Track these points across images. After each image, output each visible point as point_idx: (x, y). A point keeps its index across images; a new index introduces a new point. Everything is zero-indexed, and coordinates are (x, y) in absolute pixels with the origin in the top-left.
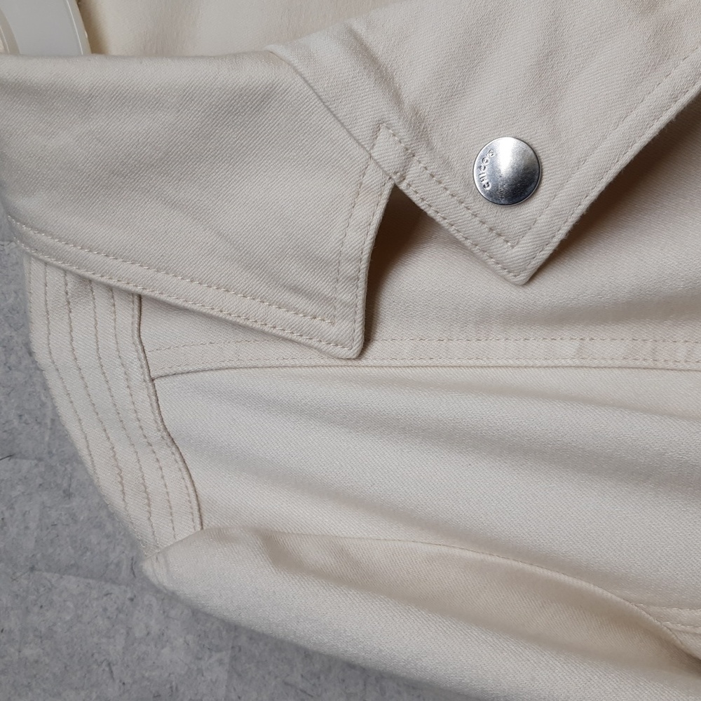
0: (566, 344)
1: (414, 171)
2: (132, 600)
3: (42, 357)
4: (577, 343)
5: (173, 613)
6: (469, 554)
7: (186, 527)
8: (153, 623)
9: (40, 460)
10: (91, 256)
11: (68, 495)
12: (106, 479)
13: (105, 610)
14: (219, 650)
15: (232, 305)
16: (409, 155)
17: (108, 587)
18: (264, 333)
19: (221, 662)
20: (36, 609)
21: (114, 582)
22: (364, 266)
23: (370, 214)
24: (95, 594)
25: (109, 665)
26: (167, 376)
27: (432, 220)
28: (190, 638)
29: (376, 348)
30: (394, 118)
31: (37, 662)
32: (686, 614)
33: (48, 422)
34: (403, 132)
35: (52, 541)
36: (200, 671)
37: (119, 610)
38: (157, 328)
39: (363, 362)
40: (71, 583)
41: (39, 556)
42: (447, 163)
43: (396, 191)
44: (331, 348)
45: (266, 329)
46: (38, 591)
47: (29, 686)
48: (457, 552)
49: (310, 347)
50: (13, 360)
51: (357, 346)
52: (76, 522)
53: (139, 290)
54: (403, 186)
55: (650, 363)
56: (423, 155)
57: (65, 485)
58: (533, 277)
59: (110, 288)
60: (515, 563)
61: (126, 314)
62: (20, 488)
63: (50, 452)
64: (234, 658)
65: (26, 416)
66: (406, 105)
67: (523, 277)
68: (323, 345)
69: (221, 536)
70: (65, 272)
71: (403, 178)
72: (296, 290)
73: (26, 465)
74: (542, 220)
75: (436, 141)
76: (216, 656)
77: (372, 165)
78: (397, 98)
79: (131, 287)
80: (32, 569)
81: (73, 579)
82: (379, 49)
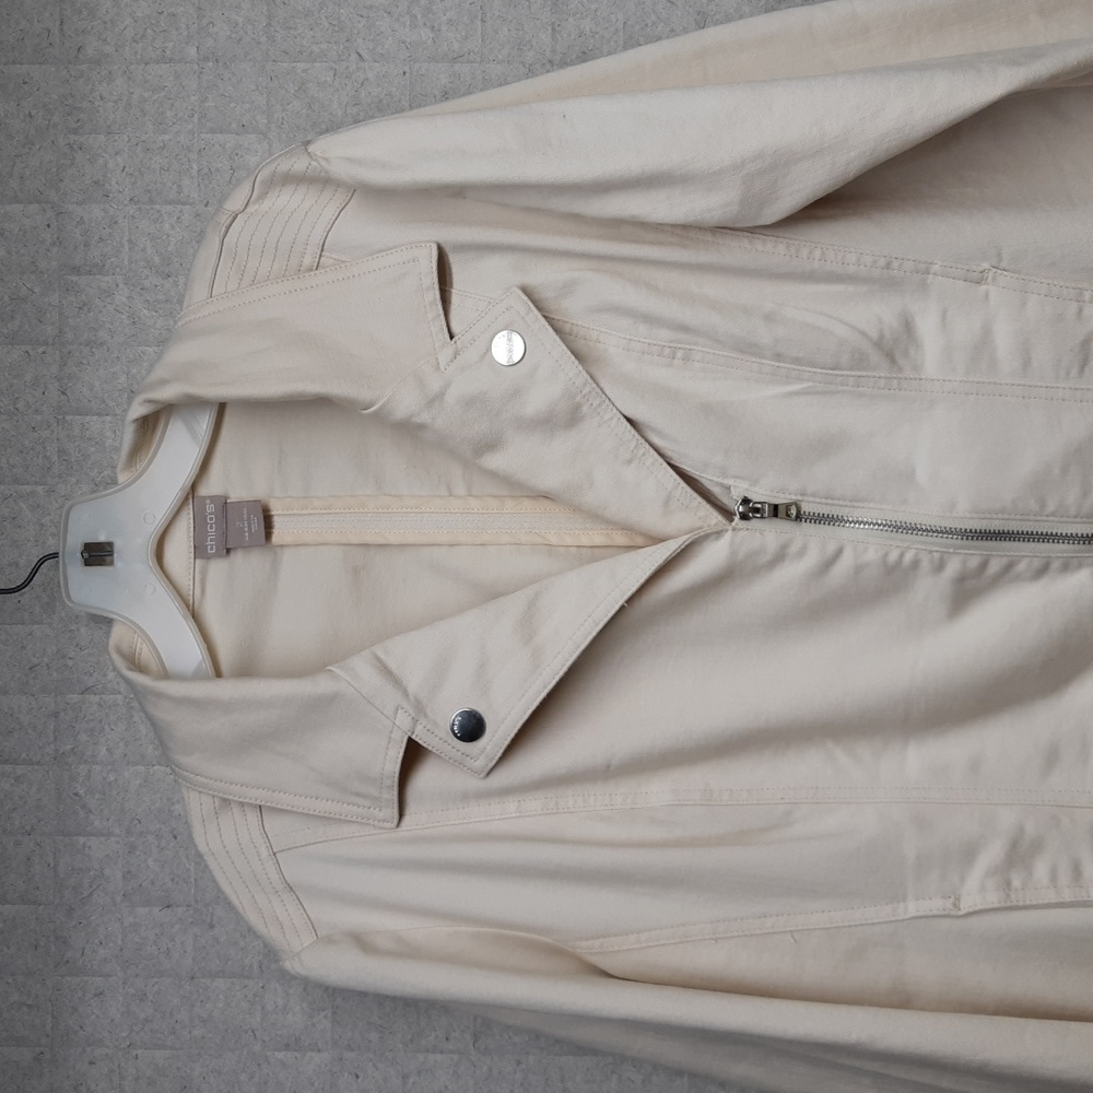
0: (511, 805)
1: (419, 728)
2: (263, 987)
3: (202, 847)
4: (516, 804)
5: (291, 991)
6: (471, 929)
7: (308, 939)
8: (279, 1000)
9: (189, 906)
10: (232, 787)
11: (212, 926)
12: (252, 918)
13: (246, 996)
14: (323, 1010)
15: (321, 807)
16: (415, 721)
17: (246, 982)
18: (340, 820)
19: (326, 1017)
20: (199, 1004)
21: (249, 978)
22: (396, 780)
23: (398, 753)
24: (238, 988)
25: (253, 1031)
26: (283, 850)
27: (426, 749)
28: (304, 1005)
29: (407, 819)
30: (405, 705)
31: (203, 1038)
32: (584, 944)
33: (192, 880)
34: (411, 711)
35: (204, 958)
36: (313, 1025)
37: (255, 995)
38: (274, 824)
39: (400, 829)
40: (221, 983)
41: (196, 969)
42: (435, 723)
43: (410, 740)
44: (381, 824)
45: (342, 817)
46: (198, 991)
47: (199, 1054)
48: (463, 928)
49: (367, 824)
50: (163, 843)
51: (396, 822)
52: (218, 943)
53: (258, 802)
54: (413, 737)
55: (555, 811)
56: (423, 721)
57: (209, 919)
58: (488, 774)
59: (242, 804)
60: (489, 930)
61: (253, 817)
62: (177, 927)
63: (196, 900)
64: (334, 1013)
65: (177, 879)
66: (411, 697)
67: (483, 775)
68: (376, 823)
69: (330, 941)
70: (214, 797)
71: (413, 733)
72: (358, 795)
73: (180, 911)
74: (489, 748)
75: (430, 714)
76: (323, 1014)
77: (396, 728)
78: (405, 693)
79: (252, 801)
80: (192, 978)
81: (221, 980)
82: (393, 666)
